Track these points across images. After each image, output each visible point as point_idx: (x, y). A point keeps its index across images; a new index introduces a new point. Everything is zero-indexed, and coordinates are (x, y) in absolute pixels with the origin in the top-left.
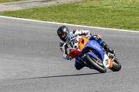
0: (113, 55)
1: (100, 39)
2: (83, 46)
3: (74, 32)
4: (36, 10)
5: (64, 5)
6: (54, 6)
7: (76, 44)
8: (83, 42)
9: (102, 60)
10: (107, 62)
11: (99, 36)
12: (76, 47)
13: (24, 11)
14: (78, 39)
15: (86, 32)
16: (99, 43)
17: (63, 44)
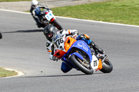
0: (103, 55)
1: (88, 39)
2: (69, 47)
6: (86, 4)
7: (61, 45)
8: (69, 42)
9: (90, 61)
10: (95, 63)
12: (61, 47)
14: (64, 39)
15: (73, 31)
16: (87, 43)
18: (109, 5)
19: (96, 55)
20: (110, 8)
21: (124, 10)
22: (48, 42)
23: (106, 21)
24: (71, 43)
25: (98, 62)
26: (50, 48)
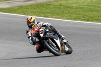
4: (21, 7)
5: (41, 3)
6: (34, 4)
13: (12, 8)
21: (60, 8)
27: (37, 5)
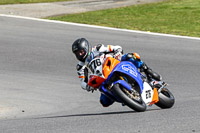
2: (109, 71)
3: (98, 49)
5: (147, 5)
6: (133, 6)
7: (98, 68)
8: (109, 64)
9: (140, 92)
10: (148, 94)
11: (137, 55)
12: (98, 71)
13: (89, 14)
14: (102, 60)
15: (116, 48)
17: (81, 67)
18: (166, 7)
19: (149, 82)
20: (166, 11)
21: (185, 14)
22: (80, 63)
23: (156, 31)
24: (113, 66)
25: (152, 92)
26: (82, 72)
27: (139, 7)
